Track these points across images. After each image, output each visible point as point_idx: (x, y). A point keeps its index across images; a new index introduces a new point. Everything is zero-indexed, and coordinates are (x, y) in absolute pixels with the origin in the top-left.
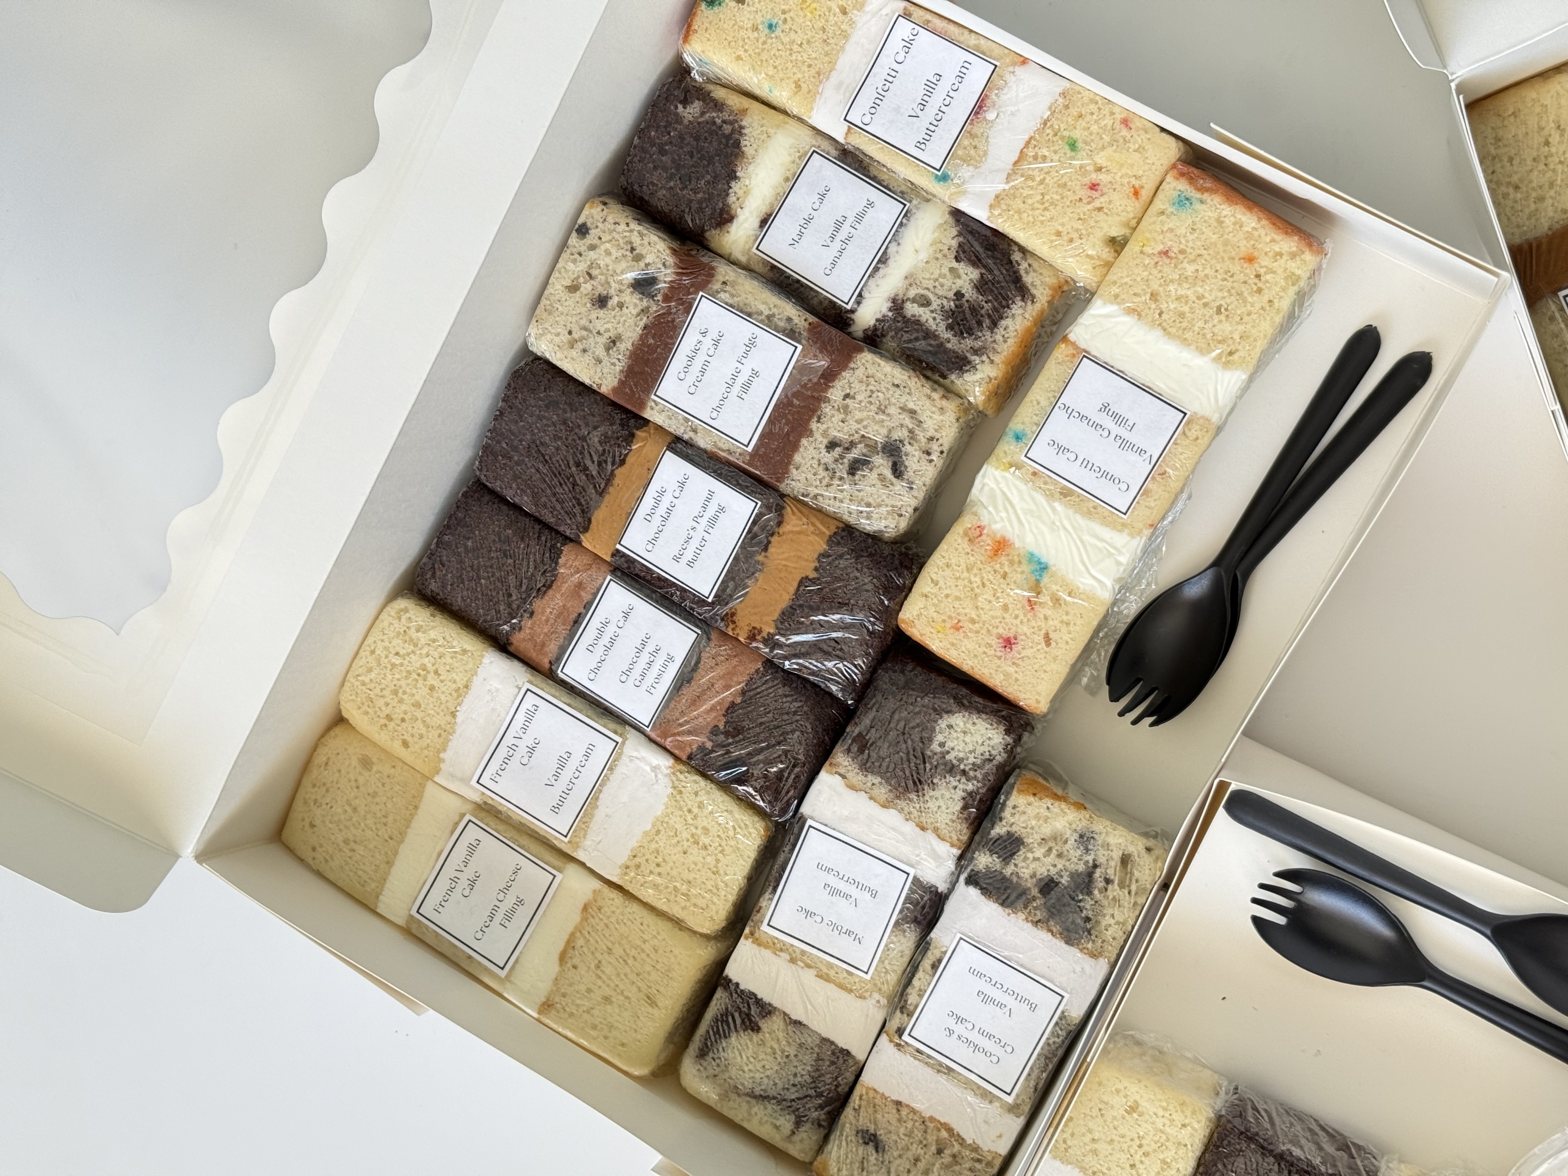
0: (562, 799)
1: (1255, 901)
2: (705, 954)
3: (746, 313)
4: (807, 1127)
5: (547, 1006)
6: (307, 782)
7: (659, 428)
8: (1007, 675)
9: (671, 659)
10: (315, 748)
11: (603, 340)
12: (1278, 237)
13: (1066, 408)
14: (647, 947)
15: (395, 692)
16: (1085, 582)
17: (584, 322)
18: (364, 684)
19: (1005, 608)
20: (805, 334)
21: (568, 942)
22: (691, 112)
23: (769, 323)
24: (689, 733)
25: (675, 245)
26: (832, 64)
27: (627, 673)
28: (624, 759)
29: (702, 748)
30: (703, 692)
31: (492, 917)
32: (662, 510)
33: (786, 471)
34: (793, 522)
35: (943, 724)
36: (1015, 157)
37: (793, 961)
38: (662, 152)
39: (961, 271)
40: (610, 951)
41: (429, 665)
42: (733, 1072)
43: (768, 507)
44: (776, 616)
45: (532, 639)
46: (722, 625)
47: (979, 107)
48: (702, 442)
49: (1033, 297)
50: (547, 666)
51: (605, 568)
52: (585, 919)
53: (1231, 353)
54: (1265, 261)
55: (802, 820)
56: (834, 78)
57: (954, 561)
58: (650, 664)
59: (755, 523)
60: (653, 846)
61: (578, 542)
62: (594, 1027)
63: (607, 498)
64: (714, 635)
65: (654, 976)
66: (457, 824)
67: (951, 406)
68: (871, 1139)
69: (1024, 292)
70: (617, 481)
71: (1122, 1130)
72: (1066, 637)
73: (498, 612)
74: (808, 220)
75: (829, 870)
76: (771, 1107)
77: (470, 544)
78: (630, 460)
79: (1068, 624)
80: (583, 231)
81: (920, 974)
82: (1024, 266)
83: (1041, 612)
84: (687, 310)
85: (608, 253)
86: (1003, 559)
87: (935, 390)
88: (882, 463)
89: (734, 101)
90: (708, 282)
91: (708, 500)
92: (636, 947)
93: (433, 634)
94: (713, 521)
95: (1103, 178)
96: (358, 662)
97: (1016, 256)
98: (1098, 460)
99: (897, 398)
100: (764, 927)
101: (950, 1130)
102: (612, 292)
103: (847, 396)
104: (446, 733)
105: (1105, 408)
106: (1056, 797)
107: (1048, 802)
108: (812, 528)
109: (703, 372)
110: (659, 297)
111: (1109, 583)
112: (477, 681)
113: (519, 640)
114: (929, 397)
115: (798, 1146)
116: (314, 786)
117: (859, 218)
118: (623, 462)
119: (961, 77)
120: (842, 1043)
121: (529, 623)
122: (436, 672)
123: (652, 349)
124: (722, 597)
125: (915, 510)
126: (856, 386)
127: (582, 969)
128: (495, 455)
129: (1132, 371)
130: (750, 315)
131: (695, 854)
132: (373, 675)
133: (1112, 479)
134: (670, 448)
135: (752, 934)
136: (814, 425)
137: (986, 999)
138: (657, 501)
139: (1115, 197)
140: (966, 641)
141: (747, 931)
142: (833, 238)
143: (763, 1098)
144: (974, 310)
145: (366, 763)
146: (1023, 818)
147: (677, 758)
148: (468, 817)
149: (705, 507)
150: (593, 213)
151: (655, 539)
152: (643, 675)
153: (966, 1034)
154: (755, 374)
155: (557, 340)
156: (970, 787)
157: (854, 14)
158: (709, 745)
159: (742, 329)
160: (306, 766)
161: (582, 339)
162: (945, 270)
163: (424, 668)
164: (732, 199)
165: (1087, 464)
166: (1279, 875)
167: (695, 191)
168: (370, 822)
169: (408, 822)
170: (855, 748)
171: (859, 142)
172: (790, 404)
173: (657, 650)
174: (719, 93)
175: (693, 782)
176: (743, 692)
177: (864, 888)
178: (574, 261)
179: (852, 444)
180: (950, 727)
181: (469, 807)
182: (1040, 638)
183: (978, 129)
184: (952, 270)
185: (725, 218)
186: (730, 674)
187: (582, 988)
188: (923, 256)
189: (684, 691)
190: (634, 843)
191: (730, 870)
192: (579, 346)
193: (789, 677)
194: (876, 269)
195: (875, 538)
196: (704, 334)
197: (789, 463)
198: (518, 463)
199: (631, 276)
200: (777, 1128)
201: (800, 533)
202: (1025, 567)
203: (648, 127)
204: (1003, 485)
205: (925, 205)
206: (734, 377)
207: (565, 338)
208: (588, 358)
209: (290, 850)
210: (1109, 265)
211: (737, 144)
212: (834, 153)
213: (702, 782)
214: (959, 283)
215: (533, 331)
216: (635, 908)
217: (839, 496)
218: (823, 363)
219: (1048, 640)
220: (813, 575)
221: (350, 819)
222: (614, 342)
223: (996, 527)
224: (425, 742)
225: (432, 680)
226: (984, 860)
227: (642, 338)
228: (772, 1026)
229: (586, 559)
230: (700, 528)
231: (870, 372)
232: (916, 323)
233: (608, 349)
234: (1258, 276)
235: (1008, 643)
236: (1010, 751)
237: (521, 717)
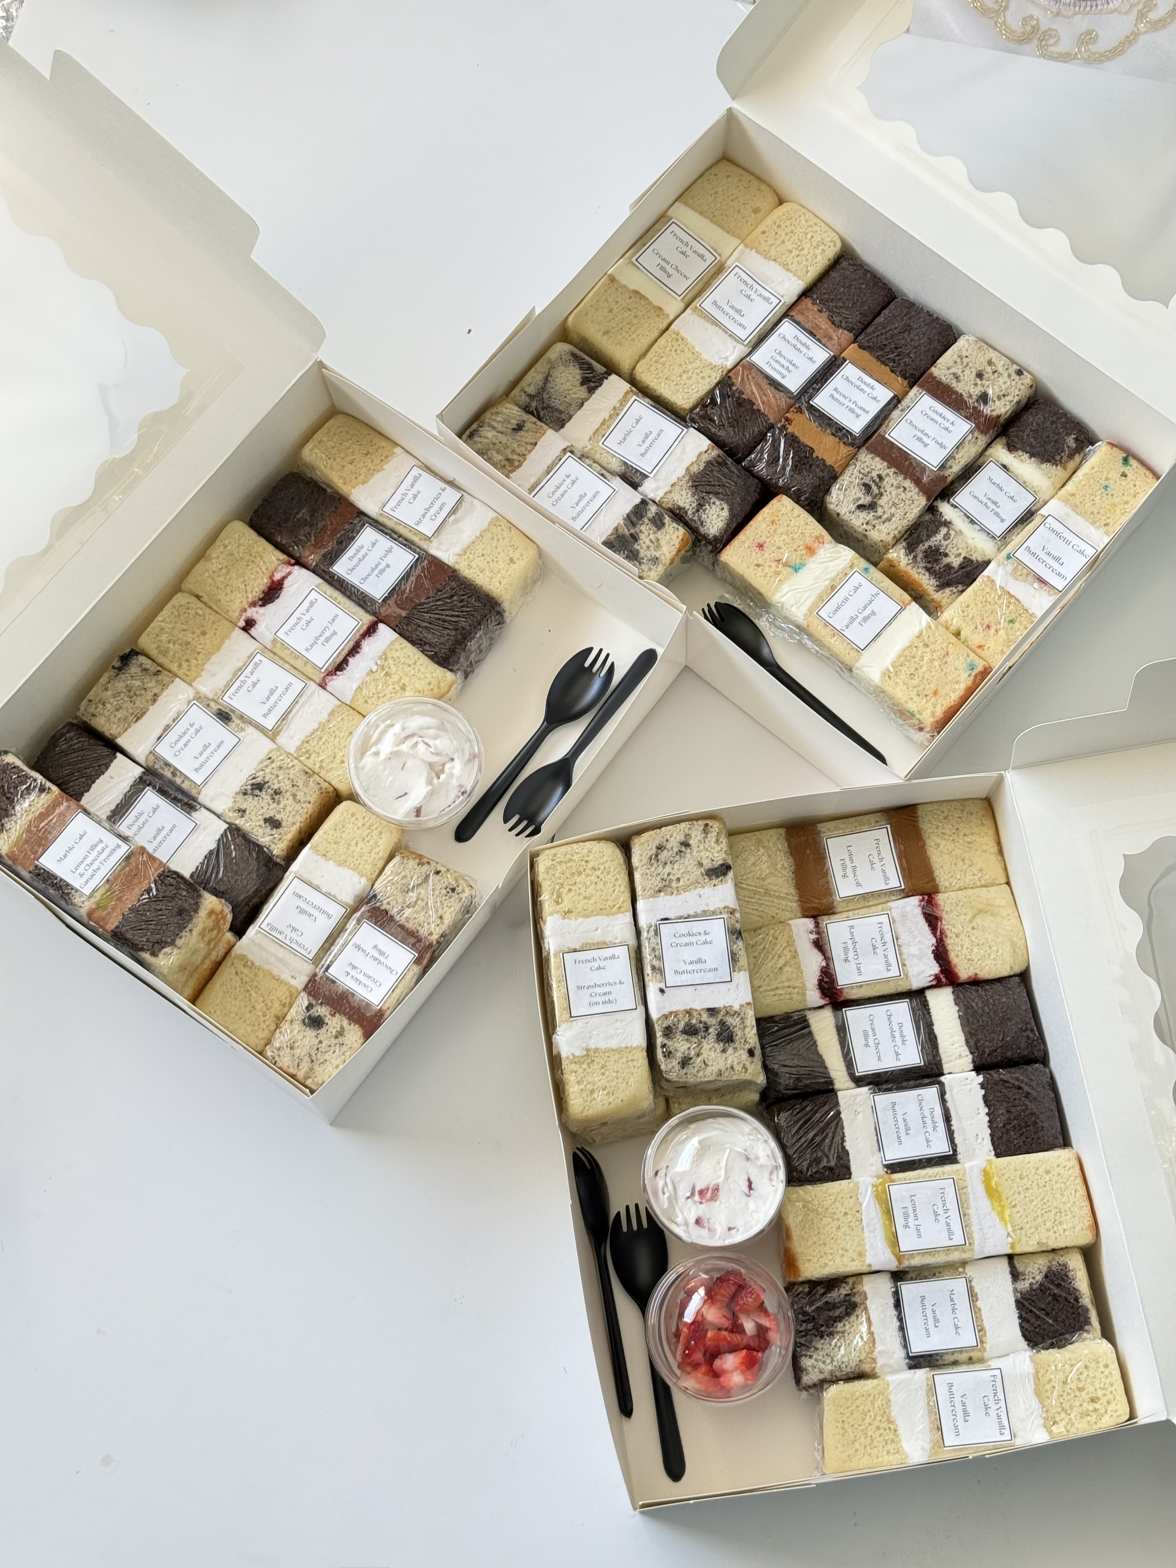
0: (719, 308)
1: (601, 650)
2: (626, 366)
3: (959, 446)
4: (528, 400)
5: (612, 279)
6: (752, 178)
7: (907, 393)
8: (744, 542)
9: (783, 377)
10: (769, 186)
11: (959, 372)
12: (944, 708)
13: (877, 594)
14: (634, 336)
15: (792, 232)
16: (785, 588)
17: (971, 365)
18: (800, 216)
19: (779, 548)
20: (942, 473)
21: (644, 297)
22: (1071, 442)
23: (951, 457)
24: (743, 379)
25: (1002, 420)
26: (1080, 514)
27: (780, 354)
28: (735, 343)
29: (733, 384)
30: (762, 390)
31: (664, 260)
32: (863, 386)
33: (871, 452)
34: (845, 450)
35: (725, 506)
36: (1012, 593)
37: (615, 408)
38: (1052, 423)
39: (958, 559)
40: (636, 317)
41: (803, 252)
42: (561, 368)
43: (854, 438)
44: (797, 434)
45: (807, 309)
46: (797, 406)
47: (1042, 581)
48: (895, 414)
49: (938, 591)
50: (791, 314)
51: (837, 353)
52: (654, 307)
53: (889, 677)
54: (933, 700)
55: (687, 427)
56: (1073, 514)
57: (808, 527)
58: (783, 366)
59: (848, 431)
60: (686, 350)
61: (854, 342)
62: (597, 301)
63: (875, 360)
64: (792, 401)
65: (619, 337)
66: (715, 251)
67: (889, 539)
68: (519, 428)
69: (941, 587)
70: (883, 366)
71: (502, 554)
72: (758, 575)
73: (825, 294)
74: (1001, 489)
75: (659, 435)
76: (541, 383)
77: (864, 286)
78: (893, 375)
79: (765, 576)
80: (1019, 373)
81: (599, 468)
82: (955, 590)
83: (774, 564)
84: (966, 417)
85: (1005, 383)
86: (804, 552)
87: (899, 532)
88: (866, 500)
89: (1072, 465)
90: (979, 430)
91: (864, 410)
92: (635, 331)
93: (819, 257)
94: (852, 411)
95: (992, 631)
96: (812, 217)
97: (960, 588)
98: (847, 605)
99: (899, 513)
100: (634, 397)
101: (519, 467)
102: (984, 382)
103: (905, 489)
104: (766, 255)
105: (873, 613)
106: (679, 551)
107: (677, 546)
108: (839, 458)
109: (932, 420)
110: (976, 404)
111: (783, 600)
112: (791, 275)
113: (808, 302)
114: (897, 528)
115: (518, 394)
116: (749, 181)
117: (997, 514)
118: (892, 371)
119: (1059, 574)
120: (567, 425)
121: (815, 309)
122: (798, 255)
123: (949, 397)
124: (812, 409)
125: (838, 514)
126: (910, 494)
127: (629, 301)
128: (909, 308)
129: (890, 629)
130: (957, 448)
131: (678, 370)
132: (803, 222)
133: (836, 611)
134: (895, 396)
135: (632, 391)
136: (893, 470)
137: (582, 497)
138: (868, 385)
139: (981, 636)
140: (765, 525)
141: (634, 389)
142: (989, 499)
143: (546, 380)
144: (937, 561)
145: (756, 211)
146: (672, 532)
147: (730, 371)
148: (718, 258)
149: (861, 408)
150: (1027, 379)
151: (848, 381)
152: (777, 361)
153: (566, 484)
154: (926, 445)
155: (964, 349)
156: (690, 512)
157: (1103, 529)
158: (734, 388)
159: (951, 443)
160: (759, 179)
161: (962, 363)
162: (960, 551)
163: (803, 249)
164: (1020, 453)
165: (846, 600)
166: (612, 664)
167: (1028, 435)
168: (725, 207)
169: (721, 226)
170: (720, 460)
171: (1037, 519)
172: (907, 460)
173: (789, 371)
174: (1078, 458)
175: (716, 377)
176: (759, 410)
177: (646, 450)
178: (1004, 365)
179: (879, 488)
180: (723, 509)
181: (723, 260)
182: (760, 561)
183: (1030, 578)
184: (960, 554)
185: (1011, 447)
186: (770, 407)
187: (619, 299)
188: (970, 541)
189: (765, 380)
190: (690, 340)
191: (667, 386)
192: (959, 360)
193: (762, 437)
194: (968, 517)
195: (827, 491)
196: (952, 423)
197: (875, 454)
198: (902, 318)
199: (990, 392)
200: (529, 385)
201: (838, 452)
202: (798, 561)
203: (1068, 418)
204: (843, 558)
205: (997, 547)
206: (926, 435)
207: (964, 354)
208: (951, 363)
209: (717, 163)
210: (947, 628)
211: (1048, 461)
212: (1034, 509)
213: (715, 381)
214: (953, 557)
215: (971, 338)
216: (656, 334)
217: (854, 476)
218: (925, 479)
219: (758, 565)
220: (814, 455)
221: (728, 197)
222: (957, 378)
223: (822, 550)
224: (763, 242)
225: (795, 252)
226: (653, 509)
227: (956, 393)
228: (582, 392)
229: (844, 345)
230: (850, 404)
231: (915, 502)
232: (936, 531)
233: (954, 374)
234: (926, 696)
235: (761, 546)
236: (705, 537)
237: (768, 295)
